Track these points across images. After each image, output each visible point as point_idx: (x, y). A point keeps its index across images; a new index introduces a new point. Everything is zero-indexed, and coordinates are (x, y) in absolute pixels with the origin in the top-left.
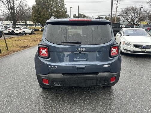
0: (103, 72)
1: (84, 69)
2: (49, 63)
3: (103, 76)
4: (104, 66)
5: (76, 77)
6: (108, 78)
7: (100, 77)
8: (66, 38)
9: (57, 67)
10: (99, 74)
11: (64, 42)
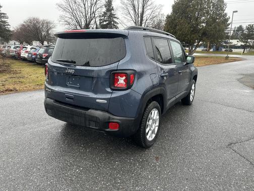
0: (96, 109)
1: (72, 99)
3: (92, 115)
4: (98, 100)
6: (100, 120)
7: (89, 115)
9: (50, 91)
10: (90, 110)
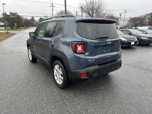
0: (118, 59)
1: (110, 58)
2: (87, 57)
5: (107, 66)
7: (118, 63)
8: (98, 34)
9: (94, 60)
11: (98, 37)
